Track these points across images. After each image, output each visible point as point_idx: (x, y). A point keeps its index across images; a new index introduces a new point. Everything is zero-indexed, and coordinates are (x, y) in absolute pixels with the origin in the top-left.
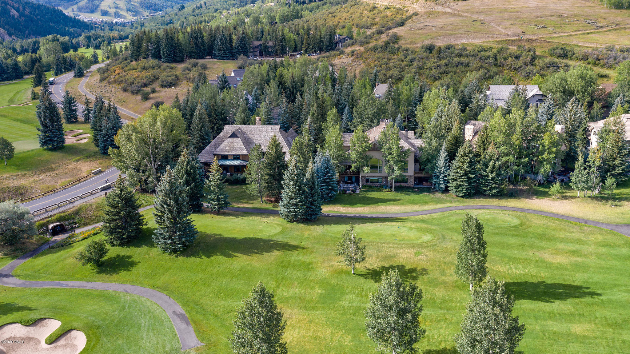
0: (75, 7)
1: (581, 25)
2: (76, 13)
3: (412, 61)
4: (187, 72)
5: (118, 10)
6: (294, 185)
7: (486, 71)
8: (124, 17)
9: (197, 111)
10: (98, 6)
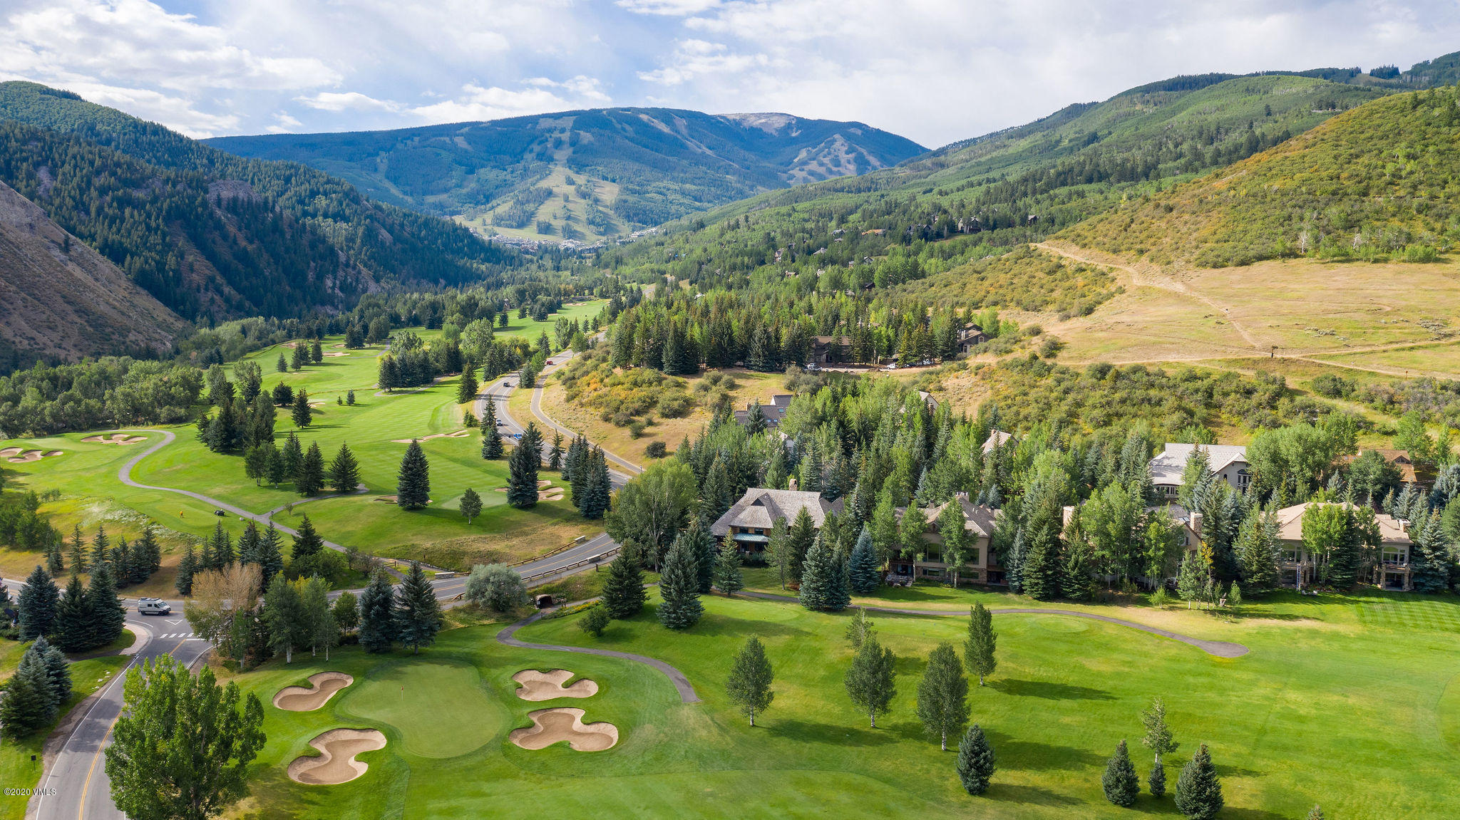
0: (489, 217)
1: (1407, 331)
2: (490, 227)
3: (1067, 391)
4: (703, 393)
5: (570, 222)
6: (817, 566)
7: (1185, 415)
8: (582, 237)
9: (713, 467)
10: (532, 214)
